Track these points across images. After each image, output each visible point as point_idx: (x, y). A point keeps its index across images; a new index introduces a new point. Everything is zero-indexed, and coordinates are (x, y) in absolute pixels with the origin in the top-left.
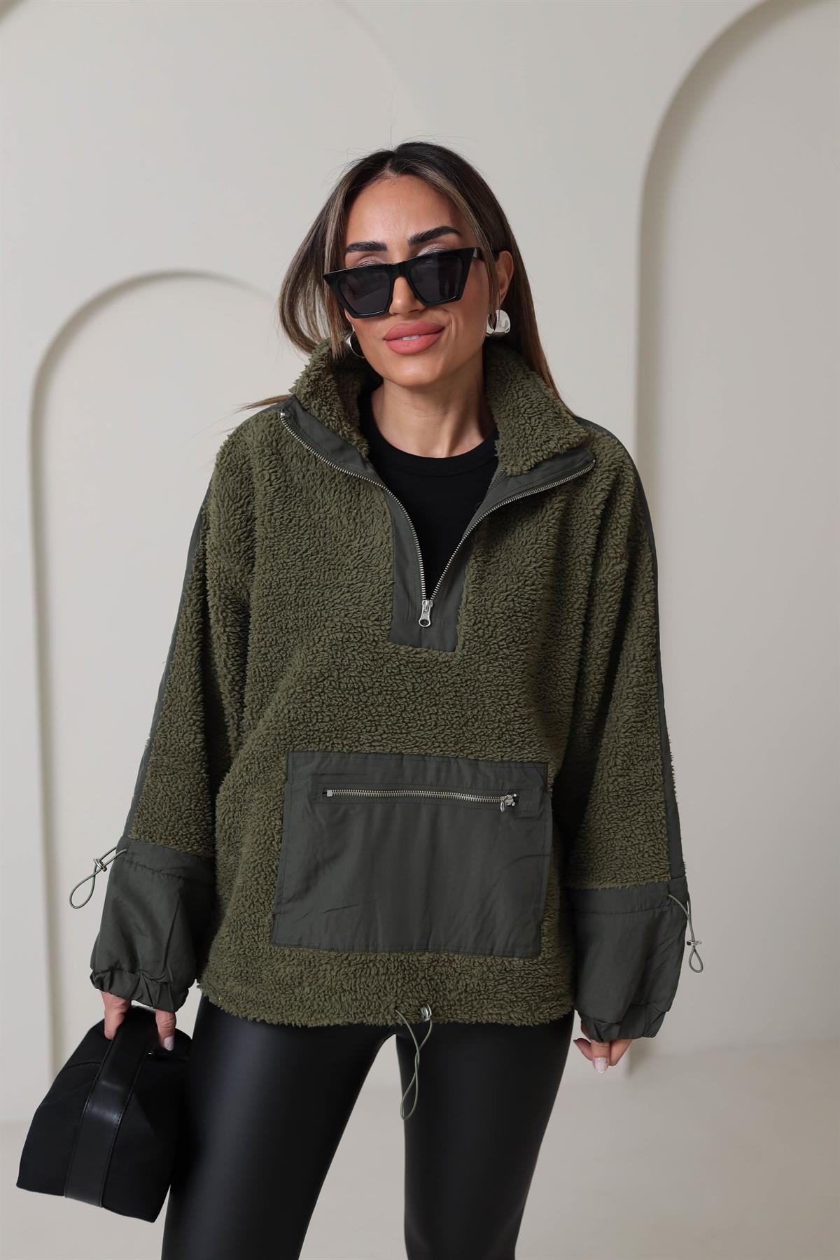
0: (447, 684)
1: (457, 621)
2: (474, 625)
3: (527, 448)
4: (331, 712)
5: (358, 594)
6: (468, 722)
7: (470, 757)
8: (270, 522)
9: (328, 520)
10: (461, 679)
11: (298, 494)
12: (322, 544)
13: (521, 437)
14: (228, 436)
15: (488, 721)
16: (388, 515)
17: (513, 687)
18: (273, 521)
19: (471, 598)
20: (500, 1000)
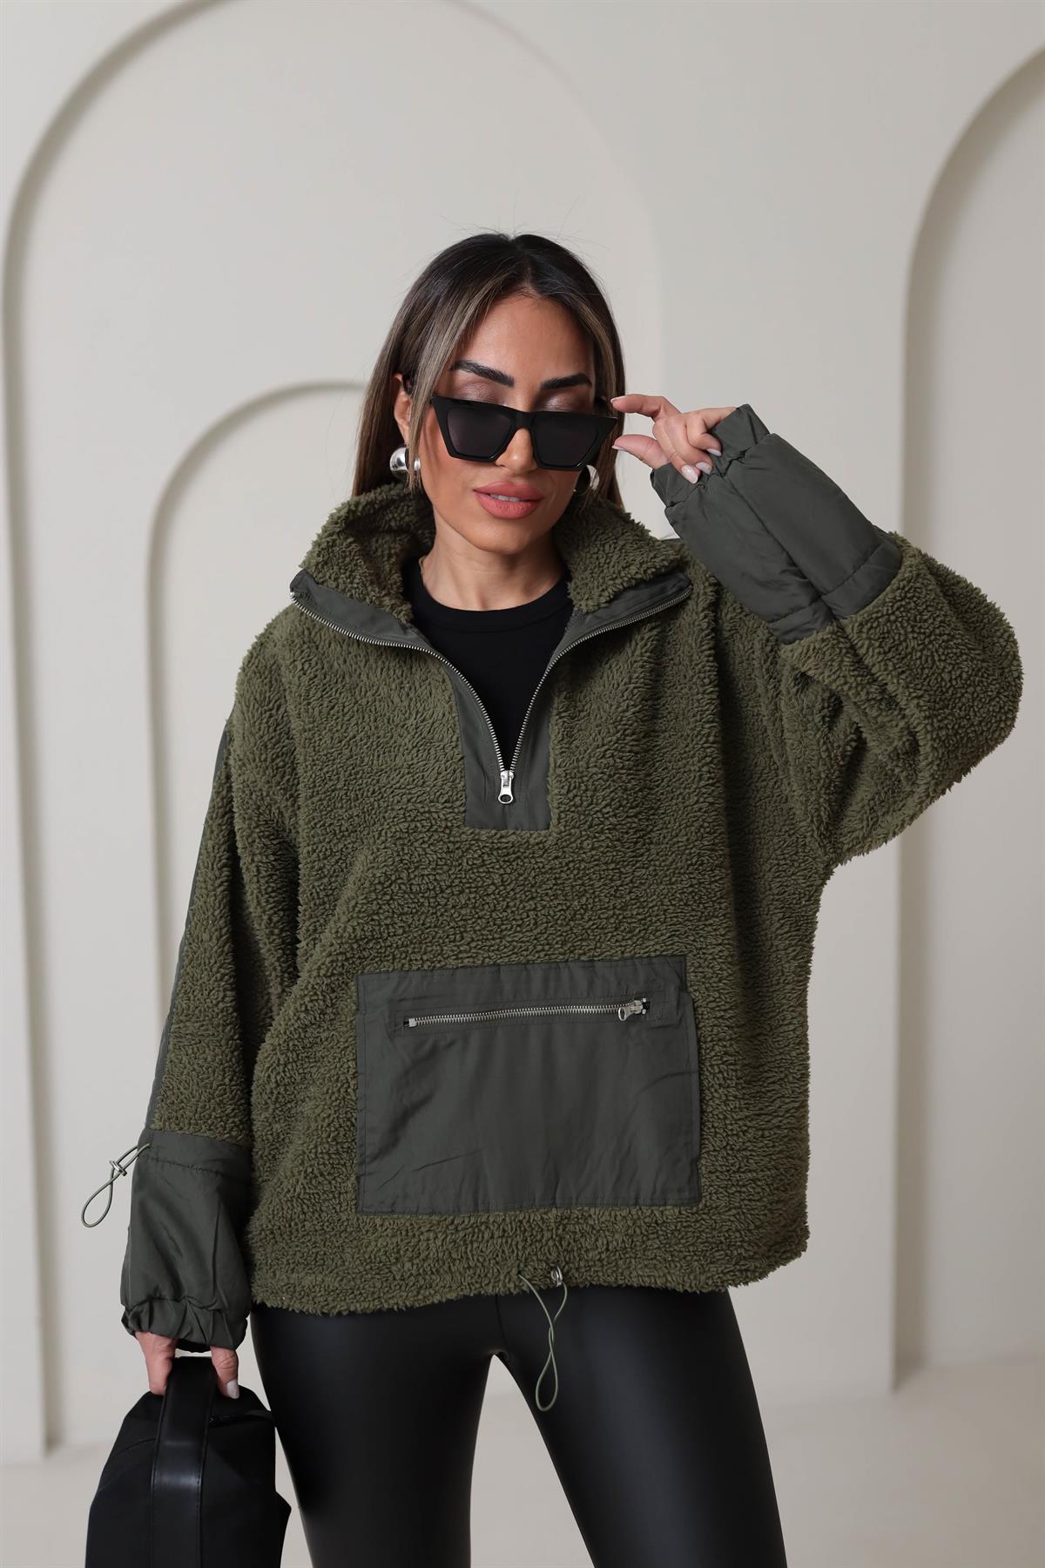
0: (543, 870)
1: (547, 791)
2: (567, 793)
3: (603, 578)
4: (405, 922)
5: (421, 774)
6: (575, 914)
7: (583, 958)
8: (307, 712)
9: (377, 703)
10: (560, 863)
11: (339, 680)
12: (373, 728)
13: (595, 568)
15: (601, 909)
16: (447, 680)
17: (625, 863)
18: (311, 710)
19: (559, 762)
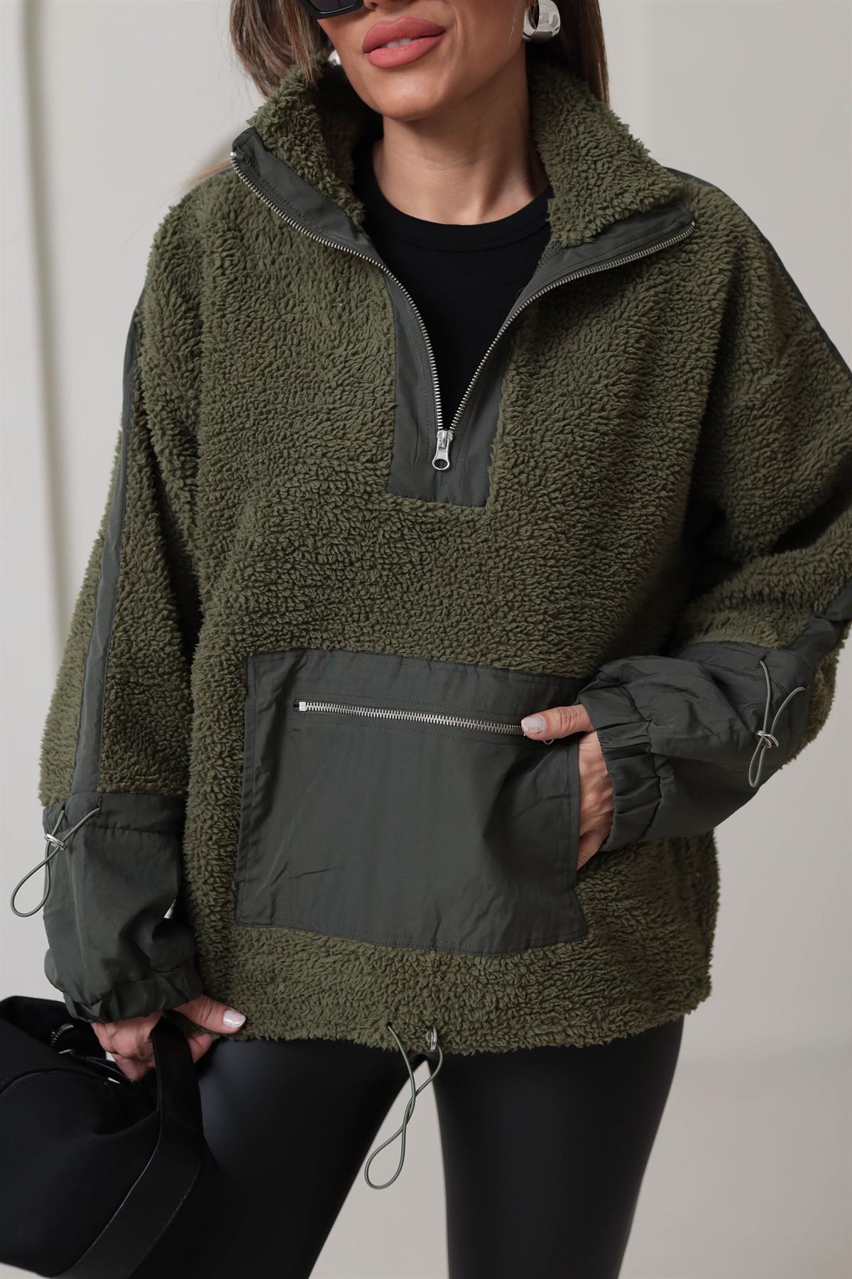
0: (468, 553)
1: (489, 462)
2: (513, 467)
3: (591, 205)
4: (307, 596)
5: (342, 423)
8: (220, 327)
9: (304, 322)
10: (489, 547)
11: (263, 285)
12: (294, 354)
13: (582, 189)
14: (170, 207)
15: (529, 611)
16: (389, 308)
17: (567, 563)
18: (224, 325)
19: (509, 427)
20: (549, 1012)
